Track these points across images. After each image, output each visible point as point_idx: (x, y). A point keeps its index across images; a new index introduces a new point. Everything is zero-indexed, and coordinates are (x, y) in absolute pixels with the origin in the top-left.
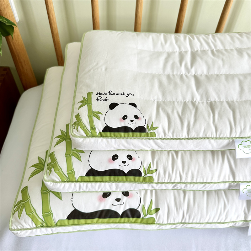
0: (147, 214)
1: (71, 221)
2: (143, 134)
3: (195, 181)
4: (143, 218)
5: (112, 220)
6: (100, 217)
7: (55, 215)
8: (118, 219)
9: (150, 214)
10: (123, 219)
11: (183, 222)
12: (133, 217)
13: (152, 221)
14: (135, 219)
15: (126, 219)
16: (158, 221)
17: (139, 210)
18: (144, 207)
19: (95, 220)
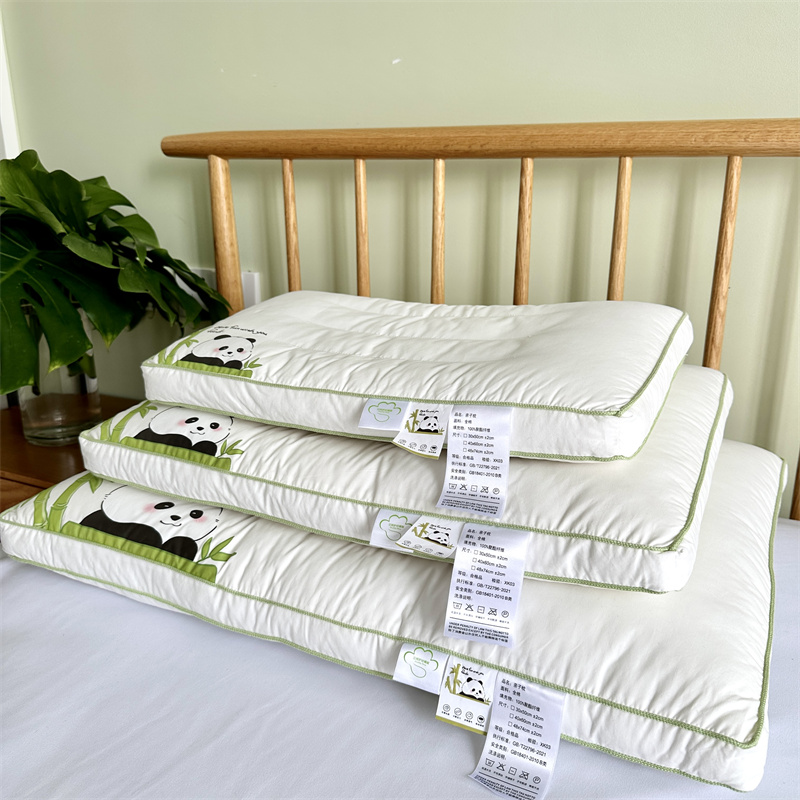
0: (208, 555)
2: (234, 370)
3: (298, 485)
4: (197, 563)
5: (146, 548)
7: (67, 511)
8: (156, 551)
9: (214, 557)
11: (268, 598)
12: (181, 556)
13: (211, 574)
15: (170, 556)
16: (222, 578)
19: (121, 541)
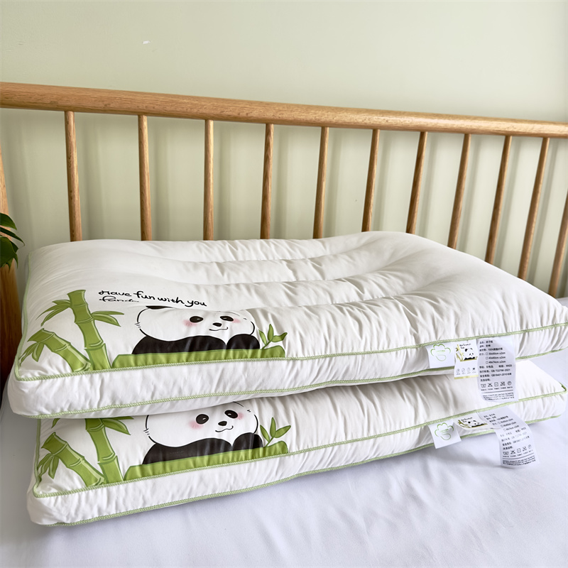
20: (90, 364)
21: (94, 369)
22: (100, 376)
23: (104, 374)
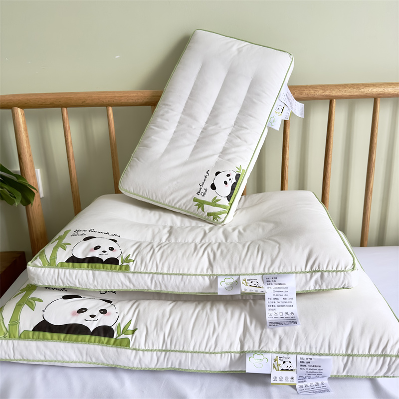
0: (121, 333)
1: (37, 333)
4: (116, 338)
5: (81, 337)
6: (67, 333)
7: (21, 325)
8: (88, 337)
9: (125, 333)
10: (93, 337)
11: (164, 348)
12: (105, 336)
13: (126, 343)
14: (107, 339)
15: (98, 338)
16: (133, 344)
17: (114, 328)
18: (119, 325)
19: (63, 336)
20: (8, 334)
21: (10, 337)
22: (12, 342)
23: (14, 341)
